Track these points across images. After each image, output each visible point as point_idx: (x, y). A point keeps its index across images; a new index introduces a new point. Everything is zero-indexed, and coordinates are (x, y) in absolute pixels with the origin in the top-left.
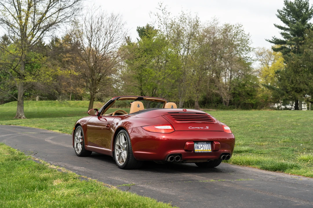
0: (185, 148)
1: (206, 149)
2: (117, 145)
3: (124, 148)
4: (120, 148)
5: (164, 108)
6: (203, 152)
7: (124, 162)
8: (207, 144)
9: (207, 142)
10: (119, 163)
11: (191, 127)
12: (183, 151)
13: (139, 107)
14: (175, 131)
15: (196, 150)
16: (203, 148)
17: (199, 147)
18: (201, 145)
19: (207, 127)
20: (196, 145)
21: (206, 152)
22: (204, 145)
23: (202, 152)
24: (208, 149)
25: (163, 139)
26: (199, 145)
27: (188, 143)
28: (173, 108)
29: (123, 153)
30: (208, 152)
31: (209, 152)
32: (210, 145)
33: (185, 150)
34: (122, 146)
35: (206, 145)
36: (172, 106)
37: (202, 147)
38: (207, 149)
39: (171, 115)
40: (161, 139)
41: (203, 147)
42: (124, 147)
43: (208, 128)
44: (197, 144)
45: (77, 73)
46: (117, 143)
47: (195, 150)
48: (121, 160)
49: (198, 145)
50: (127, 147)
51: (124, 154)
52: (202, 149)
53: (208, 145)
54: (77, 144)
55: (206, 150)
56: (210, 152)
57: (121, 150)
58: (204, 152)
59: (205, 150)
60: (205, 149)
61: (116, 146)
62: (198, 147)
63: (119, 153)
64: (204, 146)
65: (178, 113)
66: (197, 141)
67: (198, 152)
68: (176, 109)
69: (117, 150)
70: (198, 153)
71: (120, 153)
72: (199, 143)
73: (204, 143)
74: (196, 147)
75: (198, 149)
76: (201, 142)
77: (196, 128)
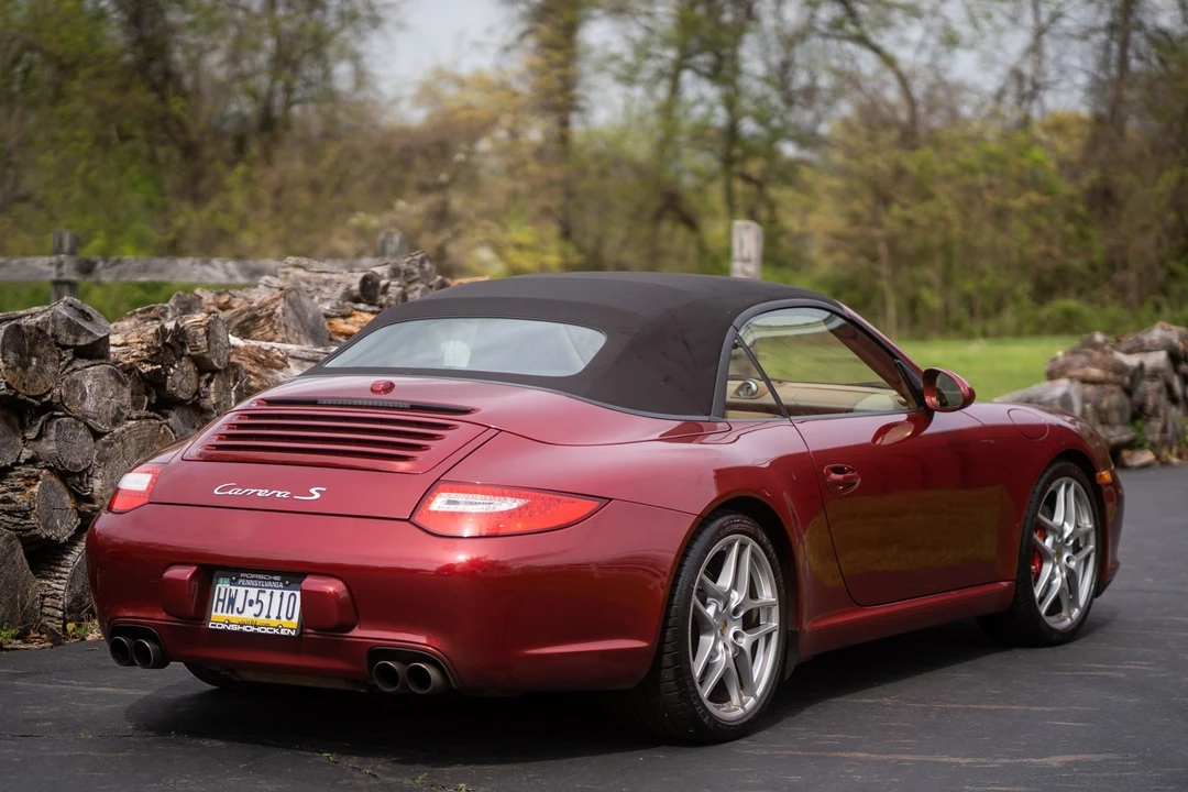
1: (274, 614)
6: (253, 629)
8: (286, 587)
9: (289, 573)
11: (229, 489)
12: (158, 614)
15: (219, 617)
16: (256, 609)
17: (239, 604)
18: (253, 594)
19: (313, 490)
20: (223, 587)
21: (267, 631)
22: (268, 591)
23: (244, 628)
24: (283, 615)
26: (242, 590)
30: (275, 636)
31: (283, 632)
32: (300, 595)
33: (168, 613)
35: (277, 593)
37: (251, 603)
38: (279, 617)
41: (258, 601)
43: (317, 496)
44: (233, 583)
47: (213, 613)
49: (234, 588)
52: (249, 613)
53: (287, 593)
55: (273, 620)
56: (290, 636)
58: (259, 630)
59: (267, 621)
60: (268, 616)
62: (232, 601)
64: (265, 598)
66: (238, 569)
67: (223, 627)
70: (225, 631)
72: (245, 578)
73: (272, 580)
74: (222, 597)
75: (230, 614)
76: (253, 576)
77: (253, 491)
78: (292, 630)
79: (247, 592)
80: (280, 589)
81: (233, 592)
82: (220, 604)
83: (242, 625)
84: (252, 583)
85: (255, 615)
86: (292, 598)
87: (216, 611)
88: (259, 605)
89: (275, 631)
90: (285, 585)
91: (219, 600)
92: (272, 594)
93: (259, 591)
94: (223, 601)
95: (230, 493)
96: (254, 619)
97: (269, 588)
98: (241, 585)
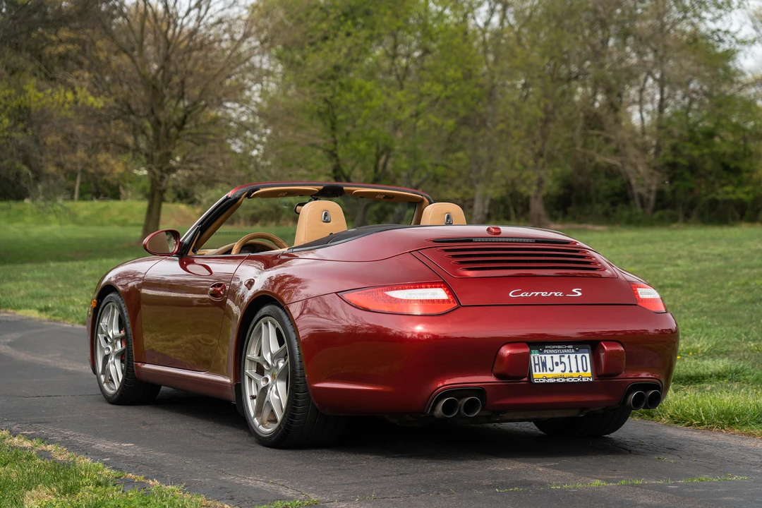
0: (499, 368)
1: (574, 369)
2: (251, 361)
3: (276, 373)
4: (260, 371)
5: (418, 223)
6: (564, 380)
7: (275, 421)
8: (577, 352)
9: (577, 344)
10: (261, 427)
11: (520, 293)
12: (491, 379)
13: (327, 222)
14: (460, 306)
15: (538, 375)
16: (561, 367)
17: (549, 365)
18: (556, 358)
19: (574, 290)
20: (535, 356)
21: (573, 380)
22: (566, 356)
23: (558, 380)
24: (580, 369)
25: (416, 336)
26: (548, 357)
27: (506, 351)
28: (450, 224)
29: (274, 388)
30: (579, 382)
31: (584, 380)
32: (587, 355)
33: (497, 376)
34: (270, 362)
35: (572, 356)
36: (448, 217)
37: (557, 364)
38: (578, 371)
39: (446, 250)
40: (409, 335)
41: (562, 362)
42: (277, 366)
43: (580, 294)
44: (541, 352)
45: (98, 100)
46: (252, 354)
47: (534, 373)
48: (266, 414)
49: (543, 356)
50: (285, 367)
51: (278, 394)
52: (558, 371)
53: (579, 356)
54: (106, 358)
55: (574, 373)
56: (589, 382)
57: (267, 380)
58: (568, 380)
59: (571, 374)
60: (571, 371)
61: (247, 362)
62: (544, 364)
63: (260, 389)
64: (565, 359)
65: (471, 241)
66: (542, 343)
67: (544, 381)
68: (462, 228)
69: (250, 379)
70: (546, 383)
71: (264, 391)
72: (549, 349)
73: (567, 348)
74: (537, 362)
75: (545, 373)
76: (554, 347)
77: (537, 293)
78: (590, 378)
79: (552, 357)
80: (573, 353)
81: (543, 358)
82: (537, 367)
83: (556, 379)
84: (554, 351)
85: (562, 371)
86: (584, 358)
87: (536, 371)
88: (563, 365)
89: (579, 380)
90: (576, 350)
91: (535, 365)
92: (569, 357)
93: (560, 356)
94: (538, 364)
95: (522, 295)
96: (562, 374)
97: (566, 353)
98: (546, 353)
